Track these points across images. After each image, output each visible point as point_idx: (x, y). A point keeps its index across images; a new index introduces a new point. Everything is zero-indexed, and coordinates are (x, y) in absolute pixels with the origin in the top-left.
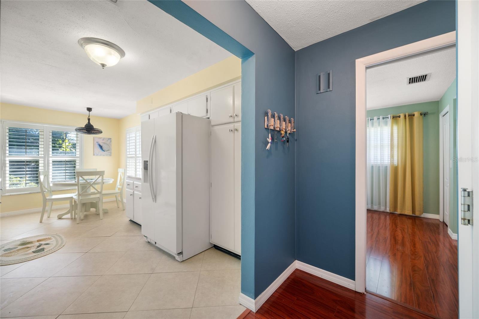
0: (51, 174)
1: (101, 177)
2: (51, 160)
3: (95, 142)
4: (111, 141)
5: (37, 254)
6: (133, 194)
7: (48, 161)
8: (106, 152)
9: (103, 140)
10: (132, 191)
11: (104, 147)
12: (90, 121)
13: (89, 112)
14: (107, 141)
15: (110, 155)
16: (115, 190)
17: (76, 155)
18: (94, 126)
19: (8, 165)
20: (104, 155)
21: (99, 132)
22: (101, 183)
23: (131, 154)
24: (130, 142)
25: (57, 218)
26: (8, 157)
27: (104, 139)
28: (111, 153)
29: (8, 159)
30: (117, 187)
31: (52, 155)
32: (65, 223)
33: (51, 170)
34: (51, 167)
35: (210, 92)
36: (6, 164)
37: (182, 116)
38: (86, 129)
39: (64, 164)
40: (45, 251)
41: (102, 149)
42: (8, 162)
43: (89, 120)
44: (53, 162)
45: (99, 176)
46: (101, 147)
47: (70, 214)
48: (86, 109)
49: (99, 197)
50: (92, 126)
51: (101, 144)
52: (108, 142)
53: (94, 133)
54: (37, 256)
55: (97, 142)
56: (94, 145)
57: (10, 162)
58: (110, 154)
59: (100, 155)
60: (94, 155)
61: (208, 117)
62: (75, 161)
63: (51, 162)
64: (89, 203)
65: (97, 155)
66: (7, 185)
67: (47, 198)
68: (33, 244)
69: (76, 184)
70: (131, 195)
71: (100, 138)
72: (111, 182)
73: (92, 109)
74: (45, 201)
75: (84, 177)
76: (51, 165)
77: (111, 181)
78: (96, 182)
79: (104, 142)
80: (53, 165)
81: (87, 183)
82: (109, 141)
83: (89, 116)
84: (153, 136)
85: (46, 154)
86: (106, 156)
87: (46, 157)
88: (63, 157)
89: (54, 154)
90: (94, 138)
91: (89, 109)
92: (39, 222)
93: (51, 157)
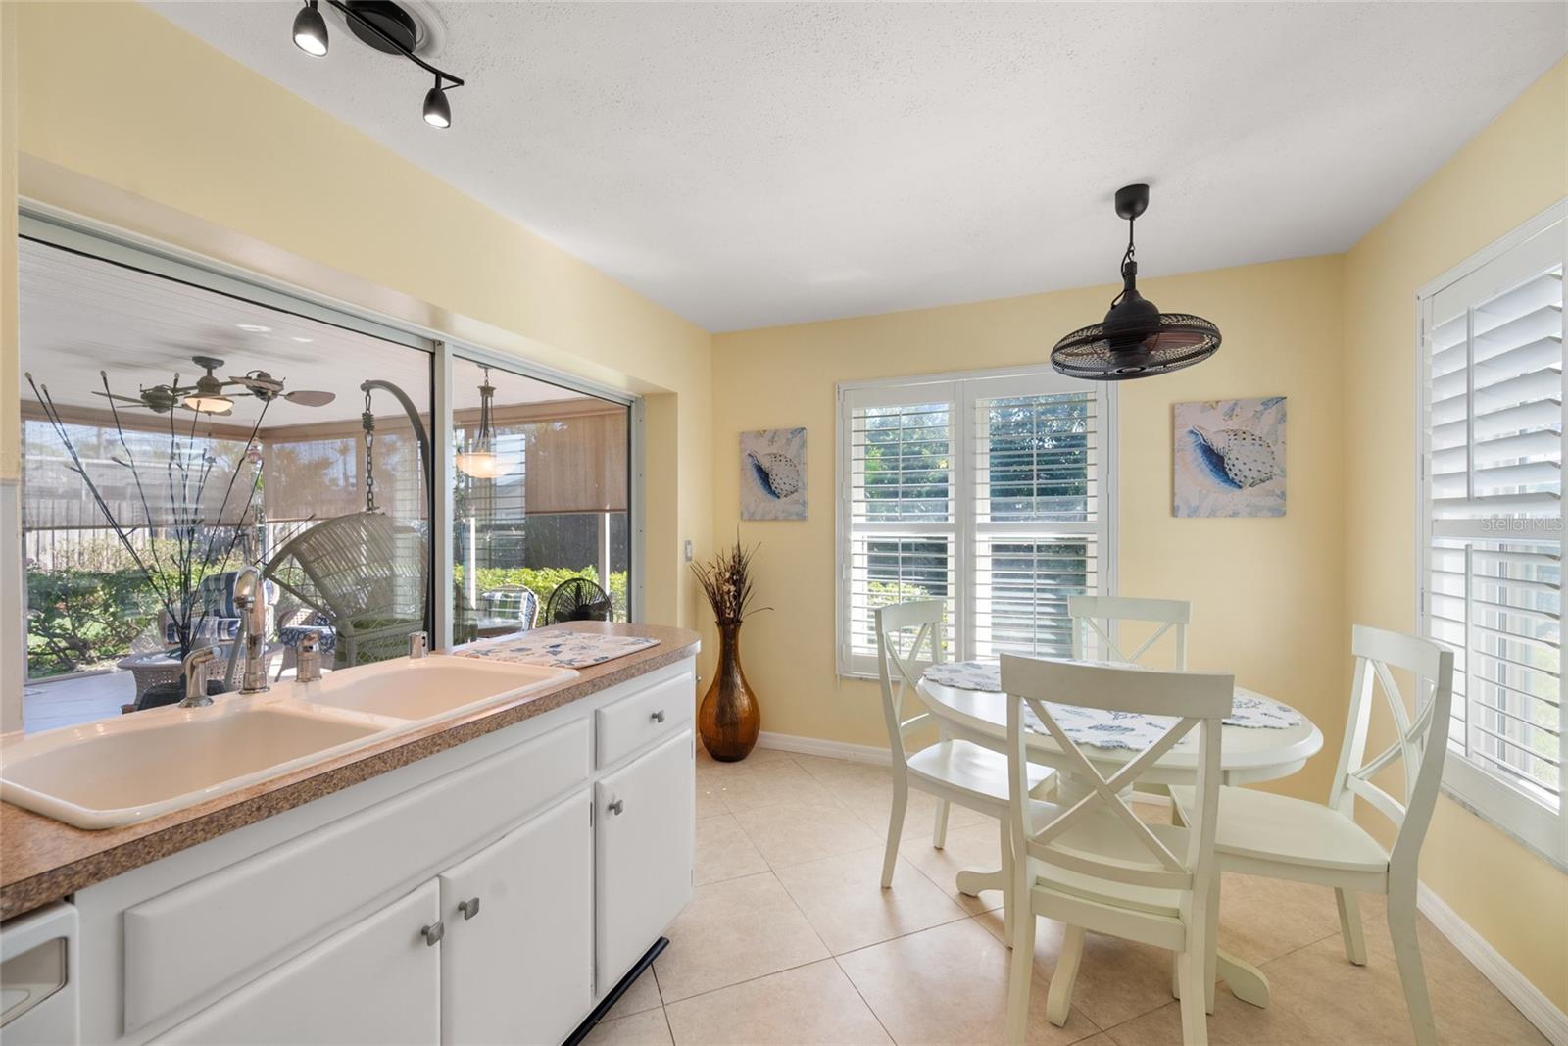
3: (1181, 433)
4: (1282, 418)
7: (974, 542)
8: (1247, 491)
9: (1230, 413)
11: (1239, 458)
12: (1139, 278)
13: (1126, 220)
14: (1258, 415)
15: (1279, 512)
17: (1085, 518)
18: (1162, 307)
19: (859, 561)
20: (1235, 514)
21: (1201, 339)
23: (1482, 501)
24: (1478, 384)
25: (953, 895)
26: (862, 528)
27: (1236, 404)
28: (1283, 495)
29: (861, 538)
30: (1345, 788)
31: (993, 519)
33: (985, 589)
34: (985, 576)
36: (847, 554)
38: (1114, 336)
39: (1029, 564)
41: (1226, 474)
42: (858, 548)
43: (1129, 269)
44: (997, 548)
45: (1170, 722)
46: (1216, 460)
48: (1113, 197)
49: (1179, 914)
50: (1149, 307)
51: (1219, 444)
52: (1263, 427)
56: (1173, 451)
57: (870, 546)
58: (1271, 501)
59: (1213, 514)
60: (1174, 511)
62: (1084, 548)
63: (983, 549)
65: (1193, 512)
71: (1210, 405)
73: (1152, 194)
76: (983, 562)
79: (1233, 424)
80: (994, 562)
82: (1270, 416)
83: (1130, 251)
85: (967, 512)
86: (1252, 514)
87: (966, 527)
88: (1039, 529)
89: (997, 514)
90: (1173, 408)
91: (1132, 200)
92: (878, 884)
93: (984, 528)
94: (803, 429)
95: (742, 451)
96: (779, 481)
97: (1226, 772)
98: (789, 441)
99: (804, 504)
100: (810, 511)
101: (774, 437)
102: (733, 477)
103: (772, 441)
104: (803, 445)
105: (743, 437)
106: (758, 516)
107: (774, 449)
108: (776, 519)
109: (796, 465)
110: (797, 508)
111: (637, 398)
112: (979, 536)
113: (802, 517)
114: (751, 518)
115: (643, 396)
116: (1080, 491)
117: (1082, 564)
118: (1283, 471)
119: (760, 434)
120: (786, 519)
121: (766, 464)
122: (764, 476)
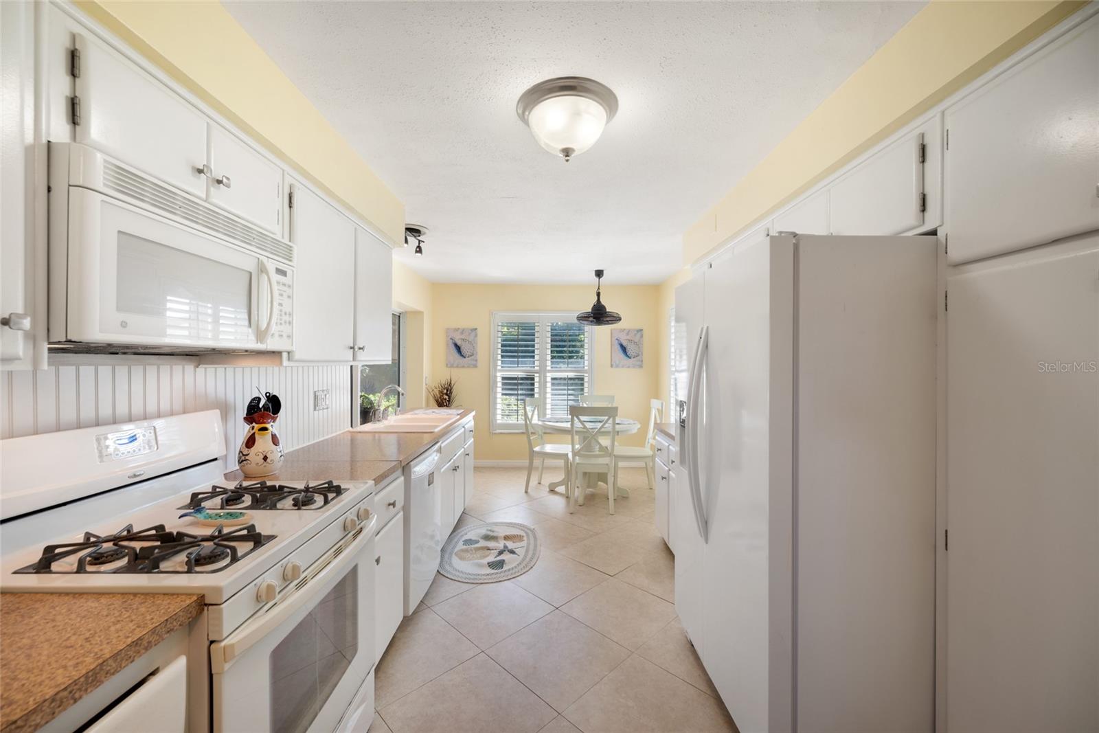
0: (549, 401)
1: (611, 419)
2: (549, 376)
3: (614, 339)
4: (642, 336)
5: (496, 571)
6: (667, 477)
7: (545, 377)
8: (632, 359)
9: (627, 334)
10: (667, 469)
11: (631, 349)
12: (601, 297)
13: (598, 279)
14: (635, 335)
15: (641, 366)
16: (644, 447)
17: (584, 368)
18: (607, 308)
19: (499, 384)
20: (629, 367)
21: (617, 318)
22: (612, 433)
25: (548, 490)
26: (500, 371)
27: (627, 331)
28: (642, 361)
29: (499, 375)
30: (648, 442)
31: (552, 368)
32: (557, 504)
33: (549, 395)
34: (549, 390)
35: (943, 113)
36: (496, 382)
37: (796, 248)
38: (594, 314)
39: (564, 385)
40: (505, 568)
41: (627, 354)
42: (499, 379)
43: (598, 294)
44: (553, 379)
45: (607, 417)
46: (624, 349)
47: (564, 487)
48: (594, 273)
49: (607, 464)
50: (604, 307)
51: (625, 344)
52: (637, 339)
53: (607, 323)
54: (494, 576)
55: (617, 339)
56: (611, 345)
57: (504, 378)
58: (639, 363)
59: (623, 367)
60: (612, 366)
61: (928, 227)
62: (583, 379)
63: (549, 379)
64: (595, 473)
65: (617, 366)
66: (499, 417)
67: (535, 449)
68: (497, 541)
69: (569, 431)
70: (663, 478)
71: (622, 330)
72: (635, 431)
73: (604, 272)
74: (532, 454)
75: (580, 417)
76: (549, 385)
77: (635, 428)
78: (603, 430)
79: (629, 337)
80: (553, 384)
81: (585, 430)
82: (639, 335)
83: (599, 288)
84: (700, 329)
85: (543, 366)
86: (634, 367)
87: (543, 371)
88: (566, 371)
89: (553, 366)
90: (611, 330)
91: (599, 274)
92: (524, 491)
93: (550, 371)
94: (476, 329)
95: (447, 336)
96: (464, 350)
97: (618, 432)
98: (470, 334)
99: (476, 360)
100: (479, 364)
101: (463, 332)
102: (443, 348)
103: (462, 333)
104: (476, 336)
105: (448, 330)
106: (455, 366)
107: (463, 337)
108: (463, 367)
109: (473, 344)
110: (474, 362)
111: (403, 313)
112: (548, 374)
113: (475, 366)
114: (452, 366)
115: (406, 312)
116: (582, 357)
117: (582, 385)
118: (642, 353)
119: (457, 330)
120: (468, 367)
121: (459, 343)
122: (458, 348)
